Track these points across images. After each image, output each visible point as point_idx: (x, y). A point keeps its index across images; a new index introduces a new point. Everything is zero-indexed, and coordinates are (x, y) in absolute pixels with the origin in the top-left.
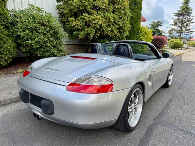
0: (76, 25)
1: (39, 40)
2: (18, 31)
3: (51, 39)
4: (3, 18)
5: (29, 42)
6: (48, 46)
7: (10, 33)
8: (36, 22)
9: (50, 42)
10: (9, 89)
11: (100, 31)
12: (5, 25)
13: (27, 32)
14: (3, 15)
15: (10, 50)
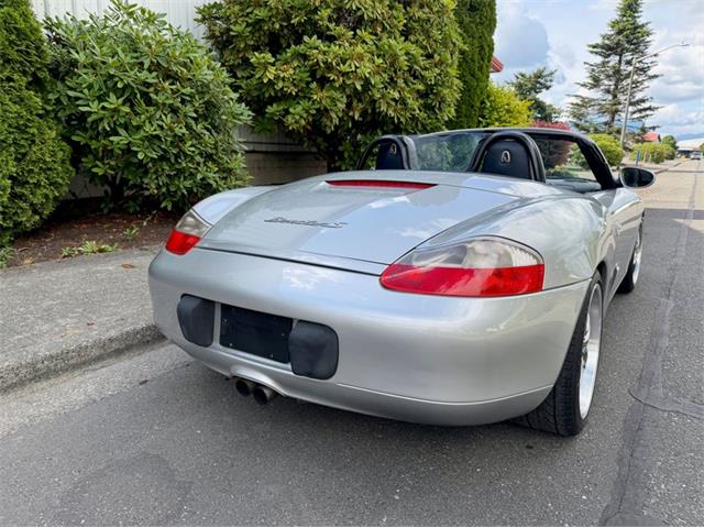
0: (277, 77)
1: (155, 133)
2: (78, 99)
3: (199, 128)
4: (27, 47)
5: (120, 140)
6: (186, 155)
7: (49, 104)
8: (146, 66)
9: (194, 142)
10: (80, 310)
11: (360, 101)
12: (34, 75)
13: (113, 101)
14: (26, 35)
15: (50, 169)
